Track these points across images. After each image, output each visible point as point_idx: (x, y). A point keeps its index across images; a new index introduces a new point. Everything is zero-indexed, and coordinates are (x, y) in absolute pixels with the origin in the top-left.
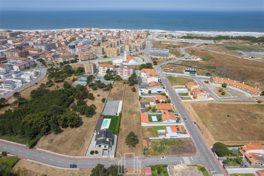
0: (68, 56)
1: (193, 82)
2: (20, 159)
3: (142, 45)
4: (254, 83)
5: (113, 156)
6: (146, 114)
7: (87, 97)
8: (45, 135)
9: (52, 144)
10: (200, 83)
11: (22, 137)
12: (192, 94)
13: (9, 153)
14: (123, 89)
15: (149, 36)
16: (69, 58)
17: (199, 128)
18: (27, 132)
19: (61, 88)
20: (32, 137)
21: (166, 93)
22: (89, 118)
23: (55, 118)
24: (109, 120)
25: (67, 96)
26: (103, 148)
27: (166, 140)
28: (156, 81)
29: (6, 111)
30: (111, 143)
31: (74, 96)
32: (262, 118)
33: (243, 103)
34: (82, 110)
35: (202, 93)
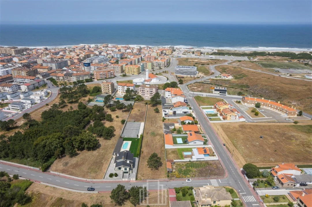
0: (83, 75)
1: (223, 102)
2: (33, 182)
3: (166, 63)
4: (291, 103)
5: (134, 179)
6: (170, 136)
7: (104, 119)
8: (60, 158)
9: (66, 167)
10: (231, 103)
11: (34, 160)
12: (221, 115)
13: (21, 177)
14: (144, 110)
15: (174, 53)
16: (83, 76)
17: (228, 150)
18: (40, 154)
19: (75, 109)
20: (46, 159)
21: (192, 114)
22: (107, 140)
23: (70, 139)
24: (130, 143)
25: (82, 118)
26: (123, 171)
27: (192, 163)
28: (182, 101)
29: (16, 133)
30: (132, 166)
31: (90, 117)
32: (298, 140)
33: (278, 124)
34: (100, 131)
35: (232, 113)
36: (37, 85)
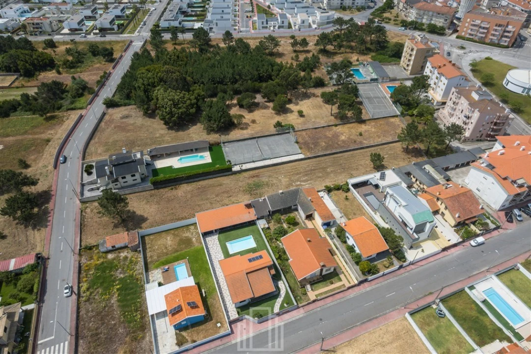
2: (87, 108)
16: (434, 16)
24: (206, 161)
36: (349, 3)
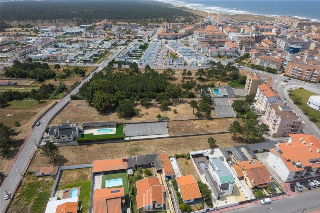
16: (270, 63)
36: (223, 54)
